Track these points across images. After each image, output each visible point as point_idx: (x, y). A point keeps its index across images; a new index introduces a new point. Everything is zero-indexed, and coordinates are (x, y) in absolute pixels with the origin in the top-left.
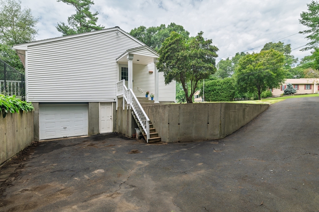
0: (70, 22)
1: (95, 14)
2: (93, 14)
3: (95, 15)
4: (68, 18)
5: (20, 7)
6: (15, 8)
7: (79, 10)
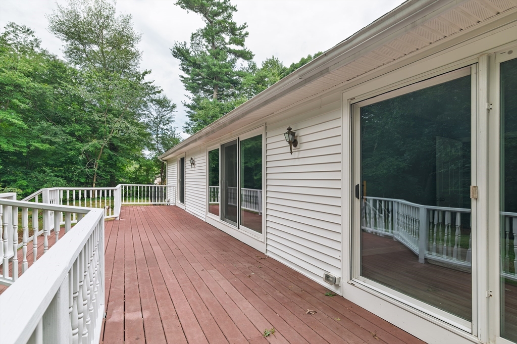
0: (193, 42)
1: (242, 26)
2: (238, 27)
3: (242, 28)
4: (191, 35)
5: (114, 11)
6: (105, 13)
7: (212, 20)
